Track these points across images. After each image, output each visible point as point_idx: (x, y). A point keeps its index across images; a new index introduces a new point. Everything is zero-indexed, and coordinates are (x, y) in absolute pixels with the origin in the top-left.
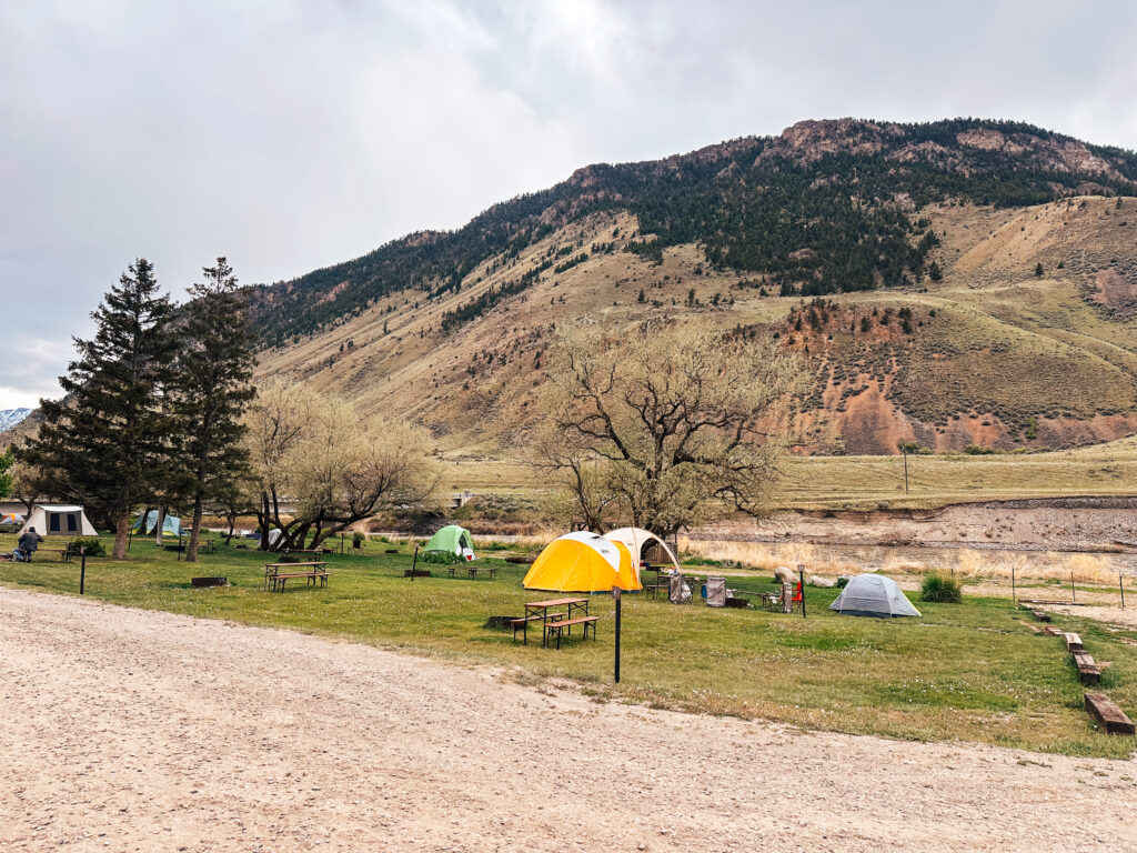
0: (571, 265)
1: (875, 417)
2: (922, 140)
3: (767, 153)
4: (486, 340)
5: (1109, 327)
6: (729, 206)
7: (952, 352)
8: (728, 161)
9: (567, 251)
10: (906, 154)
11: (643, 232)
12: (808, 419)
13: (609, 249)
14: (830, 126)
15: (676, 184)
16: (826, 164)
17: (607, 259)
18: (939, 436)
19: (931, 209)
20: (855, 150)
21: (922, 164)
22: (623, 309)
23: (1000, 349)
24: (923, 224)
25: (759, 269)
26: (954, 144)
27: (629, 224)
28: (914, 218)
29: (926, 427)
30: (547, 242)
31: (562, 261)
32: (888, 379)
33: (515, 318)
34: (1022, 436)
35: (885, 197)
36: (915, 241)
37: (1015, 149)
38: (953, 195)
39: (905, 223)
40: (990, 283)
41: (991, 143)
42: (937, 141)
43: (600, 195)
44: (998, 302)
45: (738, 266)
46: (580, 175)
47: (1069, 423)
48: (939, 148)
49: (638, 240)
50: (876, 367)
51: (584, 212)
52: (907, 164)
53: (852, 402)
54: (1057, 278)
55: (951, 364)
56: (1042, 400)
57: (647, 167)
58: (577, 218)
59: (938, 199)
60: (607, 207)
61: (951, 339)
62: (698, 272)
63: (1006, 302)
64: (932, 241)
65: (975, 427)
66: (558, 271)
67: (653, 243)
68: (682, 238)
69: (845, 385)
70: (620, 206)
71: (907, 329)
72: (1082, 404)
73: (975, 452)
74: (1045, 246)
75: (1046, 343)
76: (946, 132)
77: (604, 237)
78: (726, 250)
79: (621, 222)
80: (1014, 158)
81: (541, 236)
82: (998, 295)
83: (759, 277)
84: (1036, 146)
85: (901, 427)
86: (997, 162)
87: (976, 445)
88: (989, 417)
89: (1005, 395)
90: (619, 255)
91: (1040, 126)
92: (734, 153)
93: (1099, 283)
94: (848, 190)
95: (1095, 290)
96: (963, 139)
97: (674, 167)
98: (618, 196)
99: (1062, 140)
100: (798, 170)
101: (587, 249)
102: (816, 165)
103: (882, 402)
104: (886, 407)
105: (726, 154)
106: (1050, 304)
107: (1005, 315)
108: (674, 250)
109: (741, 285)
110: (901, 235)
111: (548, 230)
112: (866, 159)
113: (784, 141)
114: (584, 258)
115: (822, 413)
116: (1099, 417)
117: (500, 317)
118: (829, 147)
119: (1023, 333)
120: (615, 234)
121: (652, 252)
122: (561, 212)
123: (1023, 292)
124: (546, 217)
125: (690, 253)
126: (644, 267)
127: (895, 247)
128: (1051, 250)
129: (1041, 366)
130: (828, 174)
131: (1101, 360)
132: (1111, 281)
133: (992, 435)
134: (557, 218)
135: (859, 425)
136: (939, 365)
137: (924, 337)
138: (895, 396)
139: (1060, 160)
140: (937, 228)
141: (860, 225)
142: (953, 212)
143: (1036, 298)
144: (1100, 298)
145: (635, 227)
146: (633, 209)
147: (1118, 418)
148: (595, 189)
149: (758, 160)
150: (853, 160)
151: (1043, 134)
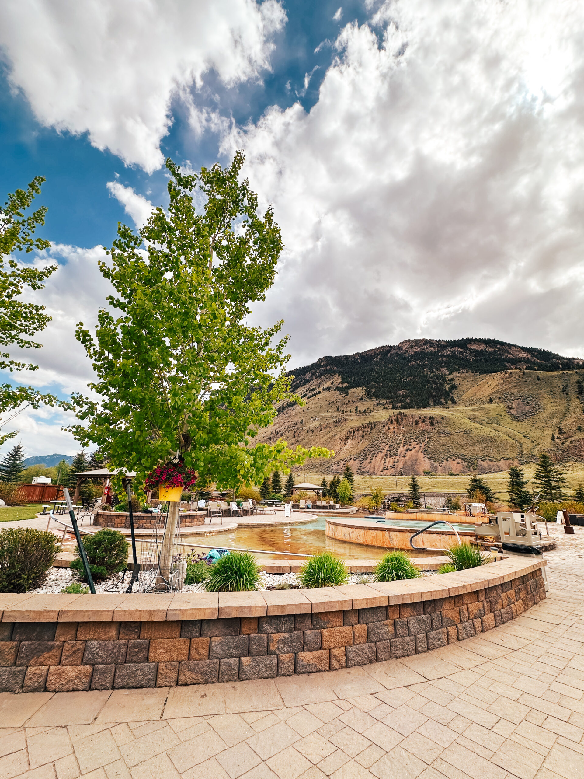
0: (314, 395)
1: (416, 460)
2: (453, 347)
3: (393, 352)
4: (277, 426)
5: (515, 423)
6: (377, 372)
7: (448, 434)
8: (378, 355)
9: (313, 390)
10: (447, 352)
11: (342, 383)
12: (392, 460)
13: (328, 389)
14: (417, 342)
15: (358, 363)
16: (416, 356)
17: (327, 393)
18: (440, 468)
19: (455, 374)
20: (427, 350)
21: (453, 356)
22: (330, 414)
23: (467, 433)
24: (451, 380)
25: (386, 398)
26: (467, 348)
27: (337, 379)
28: (448, 378)
29: (435, 464)
30: (307, 386)
31: (310, 394)
32: (423, 444)
33: (289, 417)
34: (471, 468)
35: (437, 369)
36: (447, 387)
37: (490, 349)
38: (463, 369)
39: (444, 380)
40: (473, 404)
41: (481, 347)
42: (459, 347)
43: (328, 368)
44: (472, 413)
45: (377, 397)
46: (321, 360)
47: (490, 463)
48: (460, 349)
49: (340, 386)
50: (419, 439)
51: (321, 374)
52: (448, 356)
53: (409, 453)
54: (498, 403)
55: (448, 438)
56: (481, 454)
57: (347, 357)
58: (319, 377)
59: (458, 370)
60: (331, 373)
61: (448, 429)
62: (361, 399)
63: (475, 413)
64: (454, 387)
65: (454, 465)
66: (308, 398)
67: (346, 387)
68: (357, 385)
69: (407, 446)
70: (335, 372)
71: (432, 424)
72: (496, 455)
73: (452, 475)
74: (495, 390)
75: (487, 431)
76: (464, 343)
77: (328, 384)
78: (373, 390)
79: (335, 378)
80: (491, 353)
81: (305, 384)
82: (473, 410)
83: (385, 401)
84: (499, 348)
85: (426, 464)
86: (484, 355)
87: (453, 472)
88: (460, 460)
89: (466, 452)
90: (332, 391)
91: (501, 340)
92: (381, 351)
93: (514, 406)
94: (423, 366)
95: (512, 408)
96: (469, 346)
97: (357, 357)
98: (335, 368)
99: (510, 345)
100: (405, 358)
101: (321, 389)
102: (412, 356)
103: (420, 453)
104: (421, 456)
105: (377, 352)
106: (493, 414)
107: (473, 419)
108: (353, 390)
109: (378, 404)
110: (442, 385)
111: (307, 381)
112: (431, 354)
113: (399, 347)
114: (319, 393)
115: (397, 458)
116: (502, 461)
117: (284, 416)
118: (417, 349)
119: (478, 426)
120: (332, 383)
121: (344, 391)
122: (313, 374)
123: (483, 409)
124: (307, 376)
125: (359, 391)
126: (341, 397)
127: (439, 389)
128: (498, 391)
129: (483, 440)
130: (416, 360)
131: (508, 438)
132: (518, 405)
133: (460, 467)
134: (311, 376)
135: (409, 463)
136: (443, 439)
137: (439, 427)
138: (425, 451)
139: (510, 353)
140: (457, 382)
141: (426, 380)
142: (463, 375)
143: (488, 411)
144: (513, 412)
145: (340, 381)
146: (340, 373)
147: (510, 461)
148: (326, 365)
149: (389, 354)
150: (426, 354)
151: (503, 344)
